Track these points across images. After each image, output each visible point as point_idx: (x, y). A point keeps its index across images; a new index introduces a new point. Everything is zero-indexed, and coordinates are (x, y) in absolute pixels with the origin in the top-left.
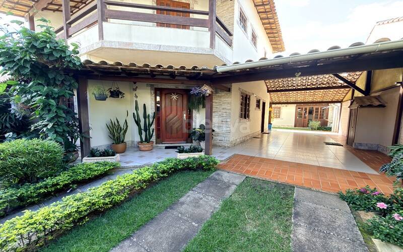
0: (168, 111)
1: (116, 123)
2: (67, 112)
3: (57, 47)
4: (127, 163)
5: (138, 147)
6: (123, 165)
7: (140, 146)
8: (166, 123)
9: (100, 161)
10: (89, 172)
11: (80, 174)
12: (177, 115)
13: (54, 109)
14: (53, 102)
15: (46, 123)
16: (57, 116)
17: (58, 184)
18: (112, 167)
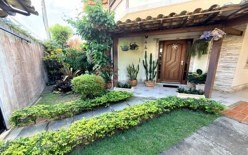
0: (168, 58)
1: (132, 67)
2: (107, 60)
3: (103, 14)
4: (138, 94)
5: (145, 83)
6: (135, 95)
7: (146, 83)
8: (165, 67)
9: (122, 90)
10: (116, 97)
11: (112, 97)
12: (175, 61)
13: (101, 57)
14: (101, 53)
15: (98, 66)
16: (102, 62)
17: (100, 102)
18: (129, 96)
